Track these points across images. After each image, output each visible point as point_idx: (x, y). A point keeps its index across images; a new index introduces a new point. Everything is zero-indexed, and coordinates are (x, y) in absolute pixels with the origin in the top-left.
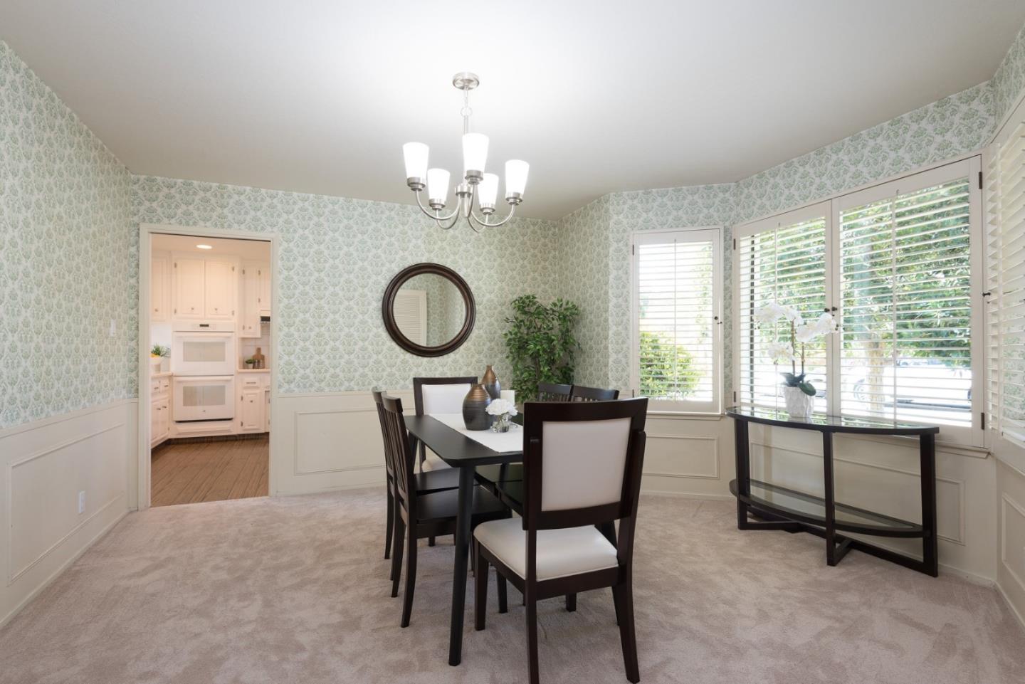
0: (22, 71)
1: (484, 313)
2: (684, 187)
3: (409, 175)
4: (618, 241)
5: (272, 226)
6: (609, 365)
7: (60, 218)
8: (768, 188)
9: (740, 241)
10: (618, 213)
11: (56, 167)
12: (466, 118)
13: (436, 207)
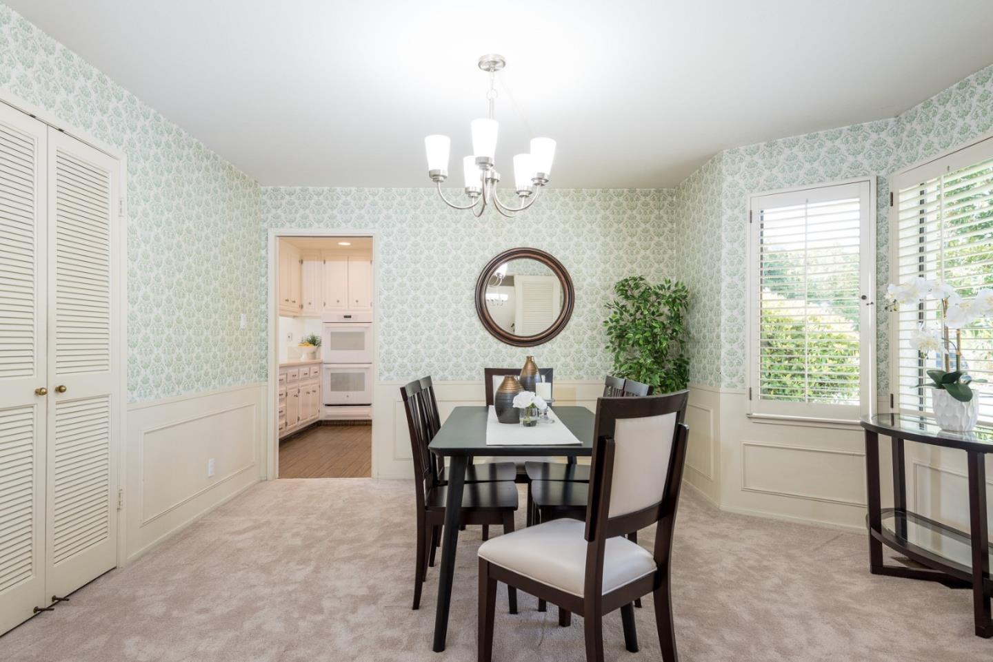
0: (151, 117)
1: (584, 299)
2: (820, 132)
3: (431, 168)
4: (734, 207)
5: (374, 222)
6: (722, 357)
7: (189, 232)
8: (936, 120)
9: (898, 194)
10: (734, 174)
11: (185, 190)
12: (492, 102)
13: (472, 194)
